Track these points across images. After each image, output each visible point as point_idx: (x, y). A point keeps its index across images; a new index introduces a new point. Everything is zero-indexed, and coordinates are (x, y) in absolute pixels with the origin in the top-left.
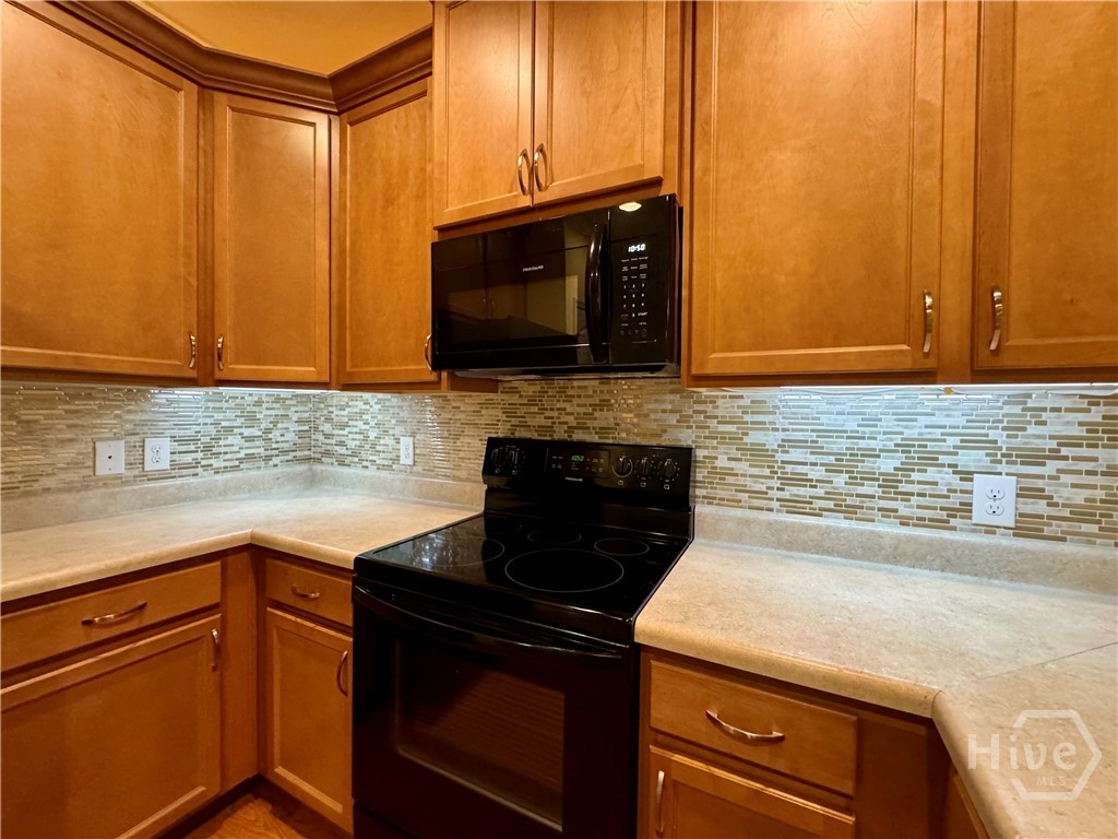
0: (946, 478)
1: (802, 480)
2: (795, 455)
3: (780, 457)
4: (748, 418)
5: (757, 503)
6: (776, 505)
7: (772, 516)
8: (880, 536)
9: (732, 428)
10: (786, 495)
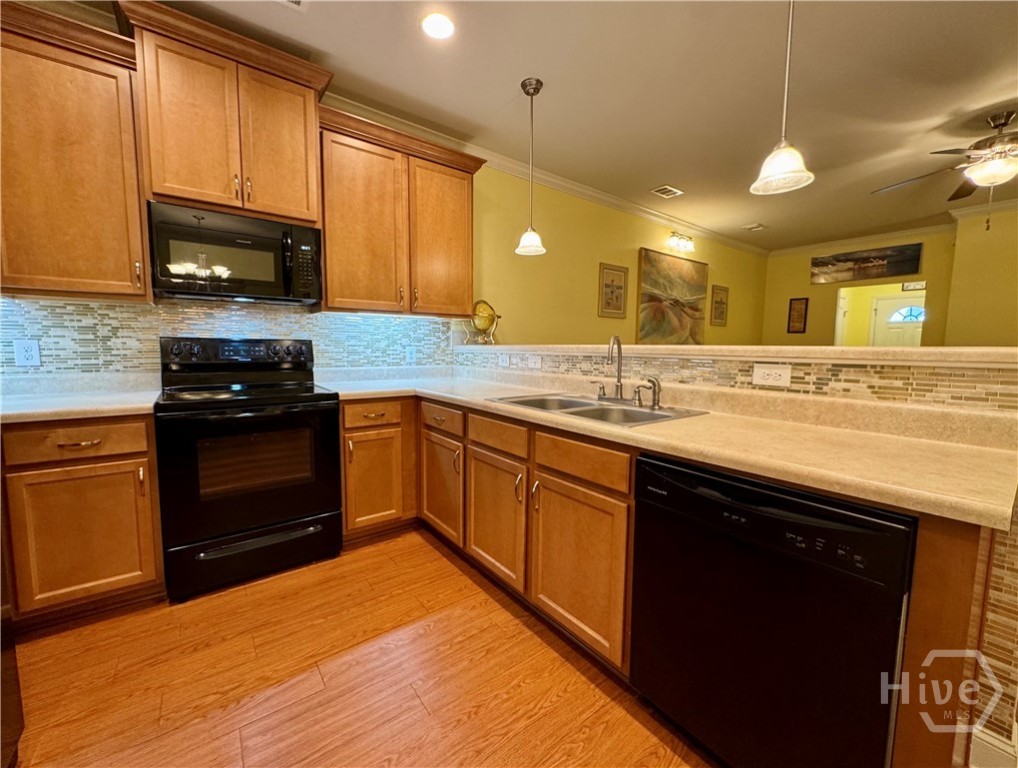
0: (399, 348)
1: (355, 353)
2: (353, 342)
3: (347, 343)
4: (333, 326)
5: (338, 364)
6: (346, 364)
7: (346, 368)
8: (382, 370)
9: (326, 331)
10: (350, 359)
